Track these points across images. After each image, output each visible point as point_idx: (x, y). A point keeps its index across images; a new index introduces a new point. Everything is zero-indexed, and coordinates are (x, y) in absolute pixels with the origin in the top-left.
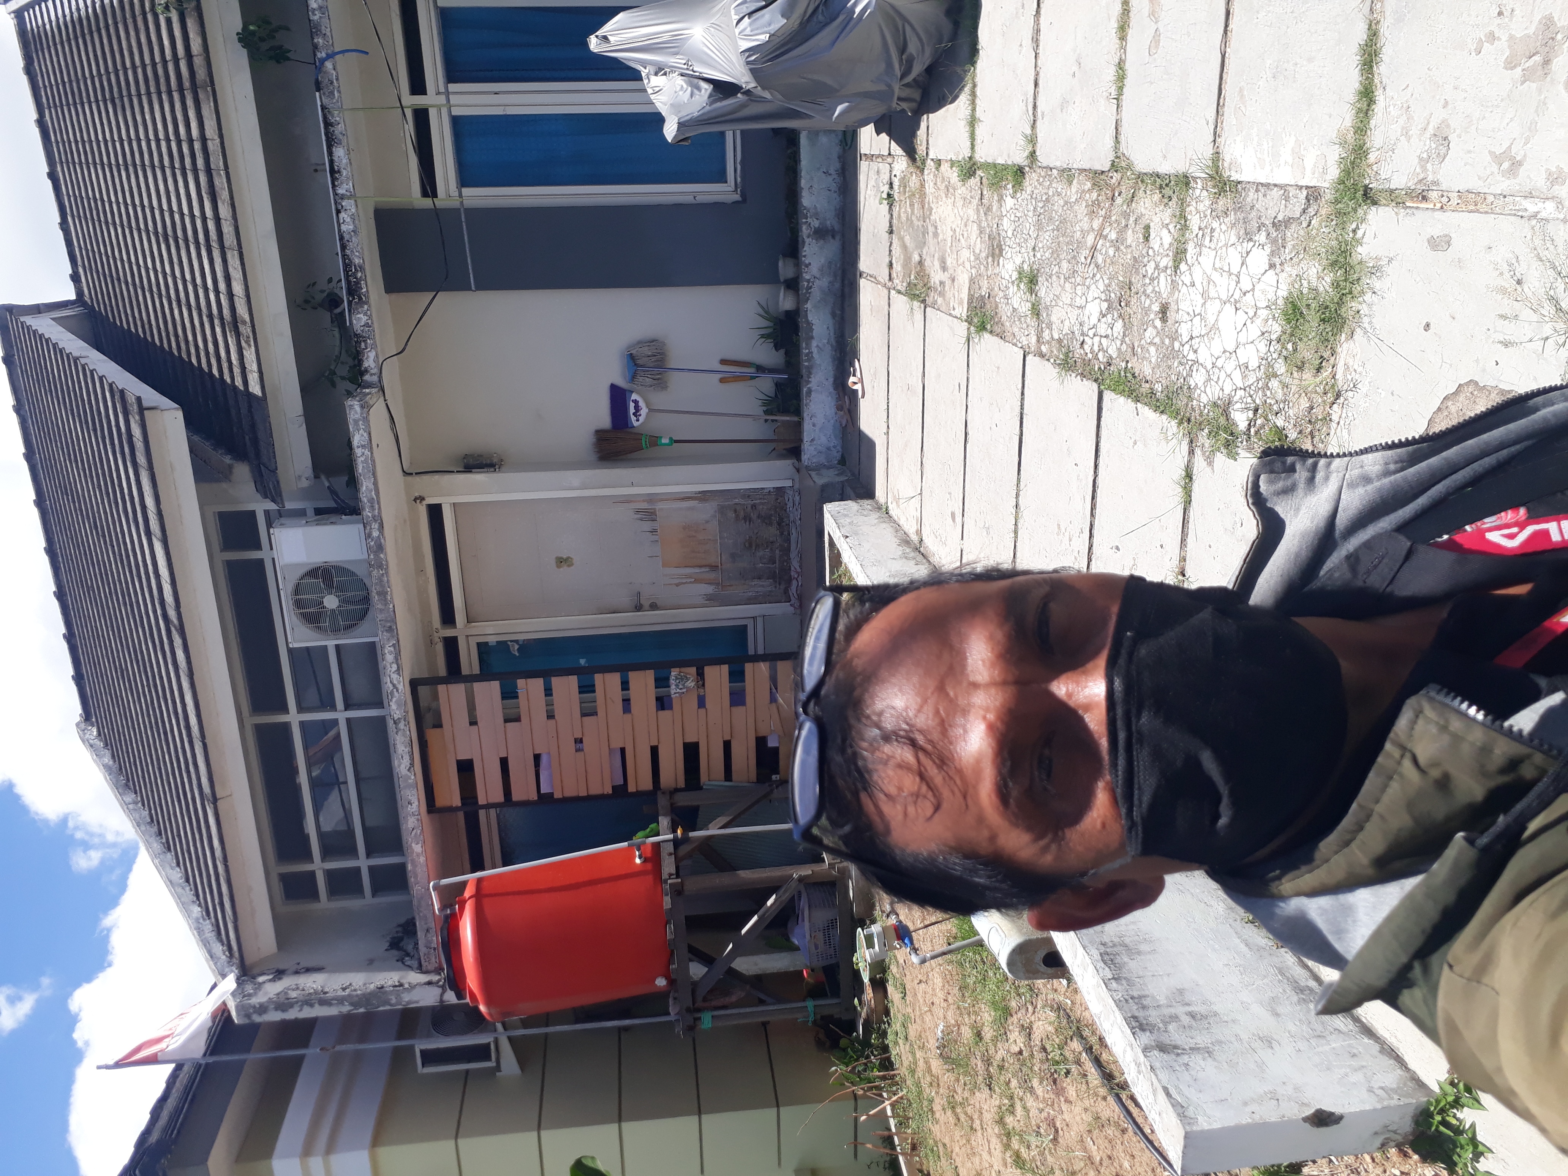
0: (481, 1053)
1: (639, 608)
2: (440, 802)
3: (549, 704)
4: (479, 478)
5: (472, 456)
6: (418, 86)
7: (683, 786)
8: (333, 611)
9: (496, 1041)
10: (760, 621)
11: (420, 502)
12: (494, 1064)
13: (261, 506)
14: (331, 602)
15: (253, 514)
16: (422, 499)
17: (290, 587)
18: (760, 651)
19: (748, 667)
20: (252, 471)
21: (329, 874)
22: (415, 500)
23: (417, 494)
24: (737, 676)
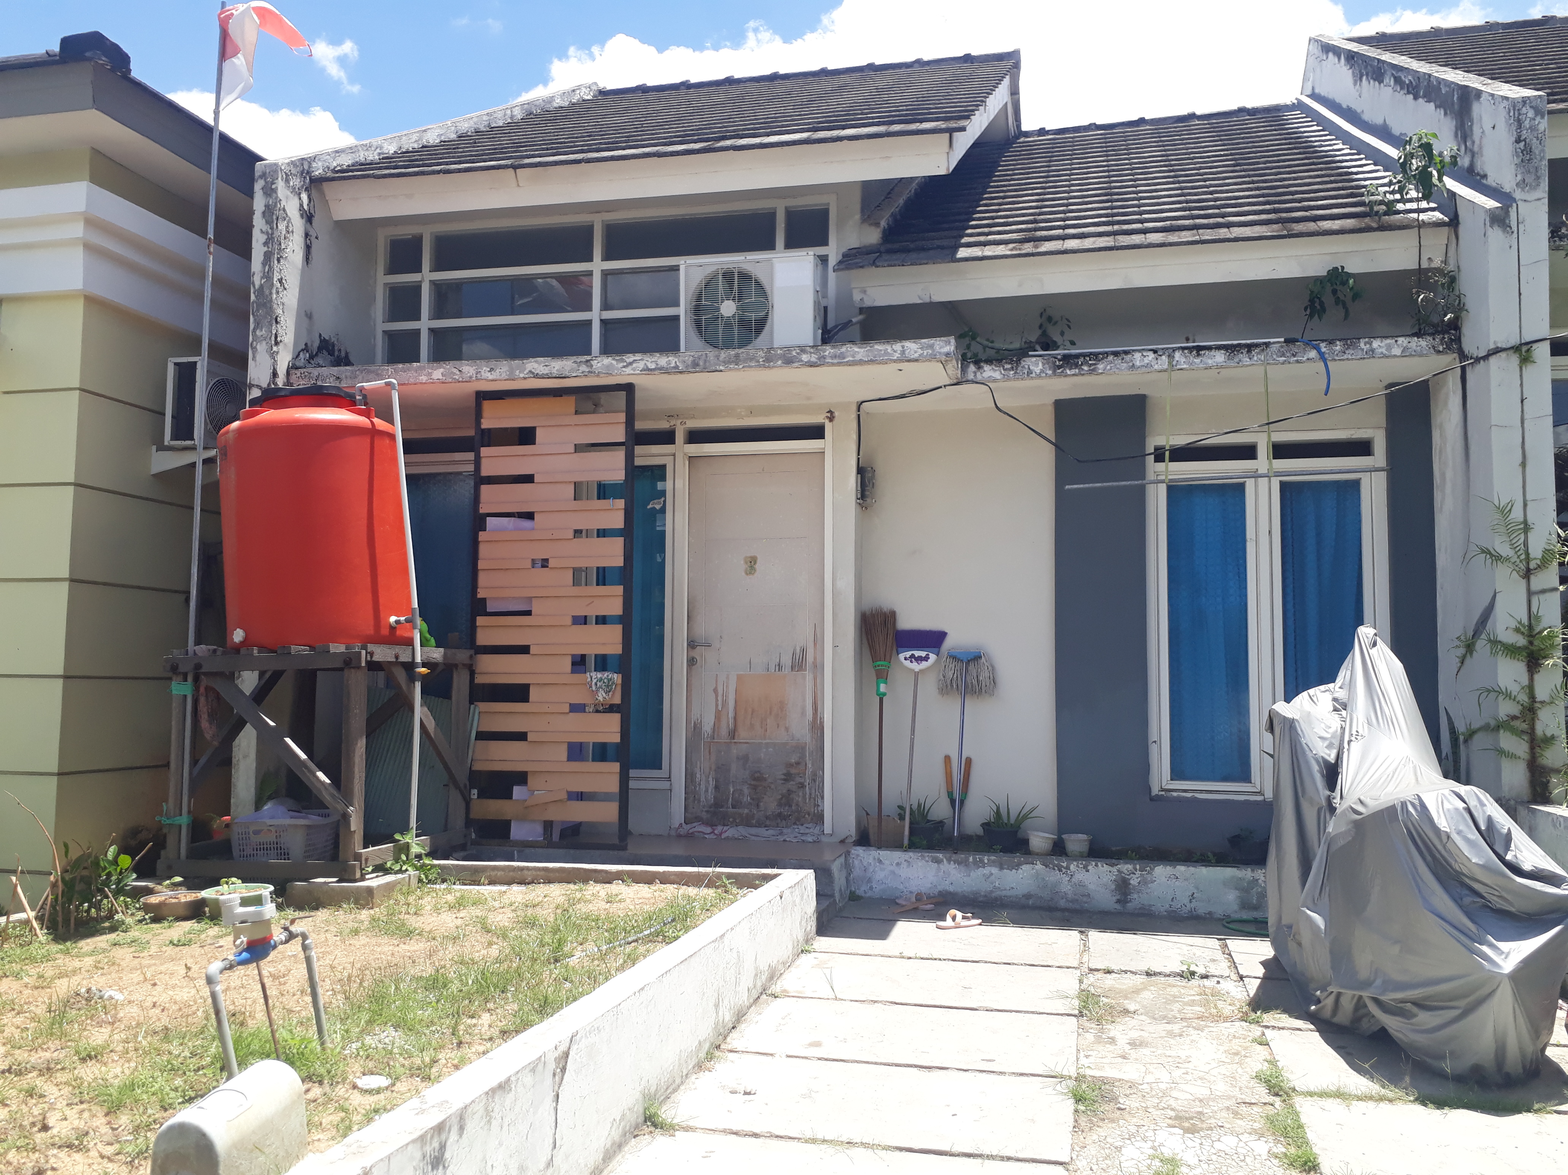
0: (183, 429)
1: (692, 644)
2: (487, 405)
3: (588, 534)
4: (852, 480)
5: (873, 477)
6: (1281, 451)
7: (476, 681)
8: (718, 309)
9: (193, 448)
10: (665, 785)
11: (827, 417)
12: (166, 443)
13: (833, 251)
14: (728, 308)
15: (824, 242)
16: (831, 419)
17: (748, 268)
18: (632, 784)
19: (616, 767)
20: (871, 246)
21: (416, 289)
22: (830, 412)
23: (836, 414)
24: (602, 752)
